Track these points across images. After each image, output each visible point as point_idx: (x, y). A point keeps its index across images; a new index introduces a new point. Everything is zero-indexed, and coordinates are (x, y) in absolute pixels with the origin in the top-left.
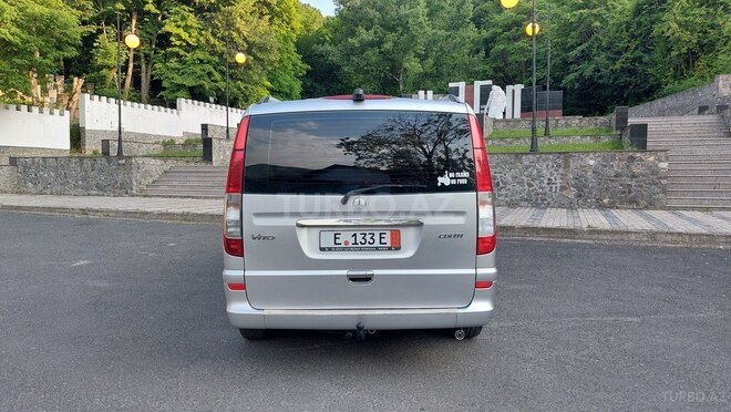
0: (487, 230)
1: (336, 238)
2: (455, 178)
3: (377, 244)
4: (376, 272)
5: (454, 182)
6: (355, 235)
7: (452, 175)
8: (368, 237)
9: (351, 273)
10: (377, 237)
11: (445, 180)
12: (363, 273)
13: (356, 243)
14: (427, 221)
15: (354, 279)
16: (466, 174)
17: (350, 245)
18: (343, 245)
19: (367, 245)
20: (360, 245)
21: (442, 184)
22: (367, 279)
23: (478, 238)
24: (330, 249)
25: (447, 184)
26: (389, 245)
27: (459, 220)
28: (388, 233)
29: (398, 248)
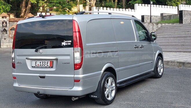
0: (78, 61)
1: (36, 63)
2: (67, 43)
3: (46, 66)
4: (46, 75)
5: (66, 44)
6: (40, 62)
7: (66, 42)
8: (44, 63)
9: (40, 75)
10: (46, 63)
11: (64, 44)
12: (42, 75)
14: (59, 58)
15: (41, 77)
16: (70, 41)
17: (39, 66)
18: (37, 66)
19: (43, 66)
20: (41, 66)
21: (63, 45)
22: (44, 77)
23: (74, 64)
24: (34, 67)
25: (64, 45)
26: (49, 66)
27: (68, 58)
28: (49, 62)
29: (52, 67)
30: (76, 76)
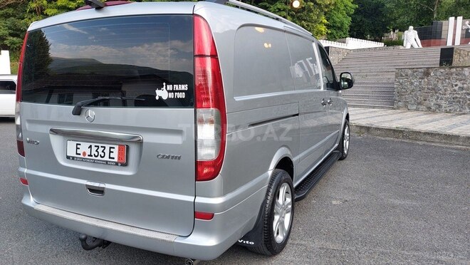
0: (208, 153)
1: (77, 148)
2: (174, 91)
3: (106, 158)
4: (108, 186)
5: (171, 95)
6: (90, 147)
7: (170, 87)
8: (100, 150)
9: (89, 183)
10: (107, 151)
11: (162, 94)
12: (97, 185)
13: (91, 155)
14: (147, 138)
15: (93, 190)
16: (184, 87)
17: (87, 157)
18: (82, 156)
19: (99, 158)
20: (94, 158)
21: (160, 98)
22: (100, 191)
24: (73, 158)
25: (165, 97)
26: (116, 160)
27: (176, 140)
28: (117, 147)
29: (125, 165)
30: (199, 200)
